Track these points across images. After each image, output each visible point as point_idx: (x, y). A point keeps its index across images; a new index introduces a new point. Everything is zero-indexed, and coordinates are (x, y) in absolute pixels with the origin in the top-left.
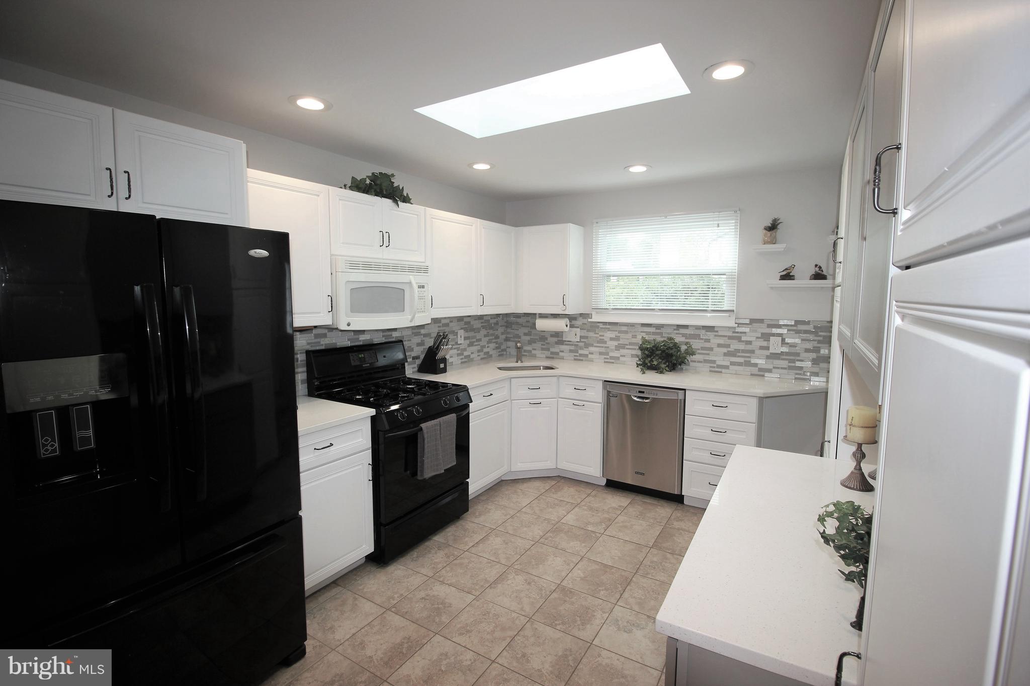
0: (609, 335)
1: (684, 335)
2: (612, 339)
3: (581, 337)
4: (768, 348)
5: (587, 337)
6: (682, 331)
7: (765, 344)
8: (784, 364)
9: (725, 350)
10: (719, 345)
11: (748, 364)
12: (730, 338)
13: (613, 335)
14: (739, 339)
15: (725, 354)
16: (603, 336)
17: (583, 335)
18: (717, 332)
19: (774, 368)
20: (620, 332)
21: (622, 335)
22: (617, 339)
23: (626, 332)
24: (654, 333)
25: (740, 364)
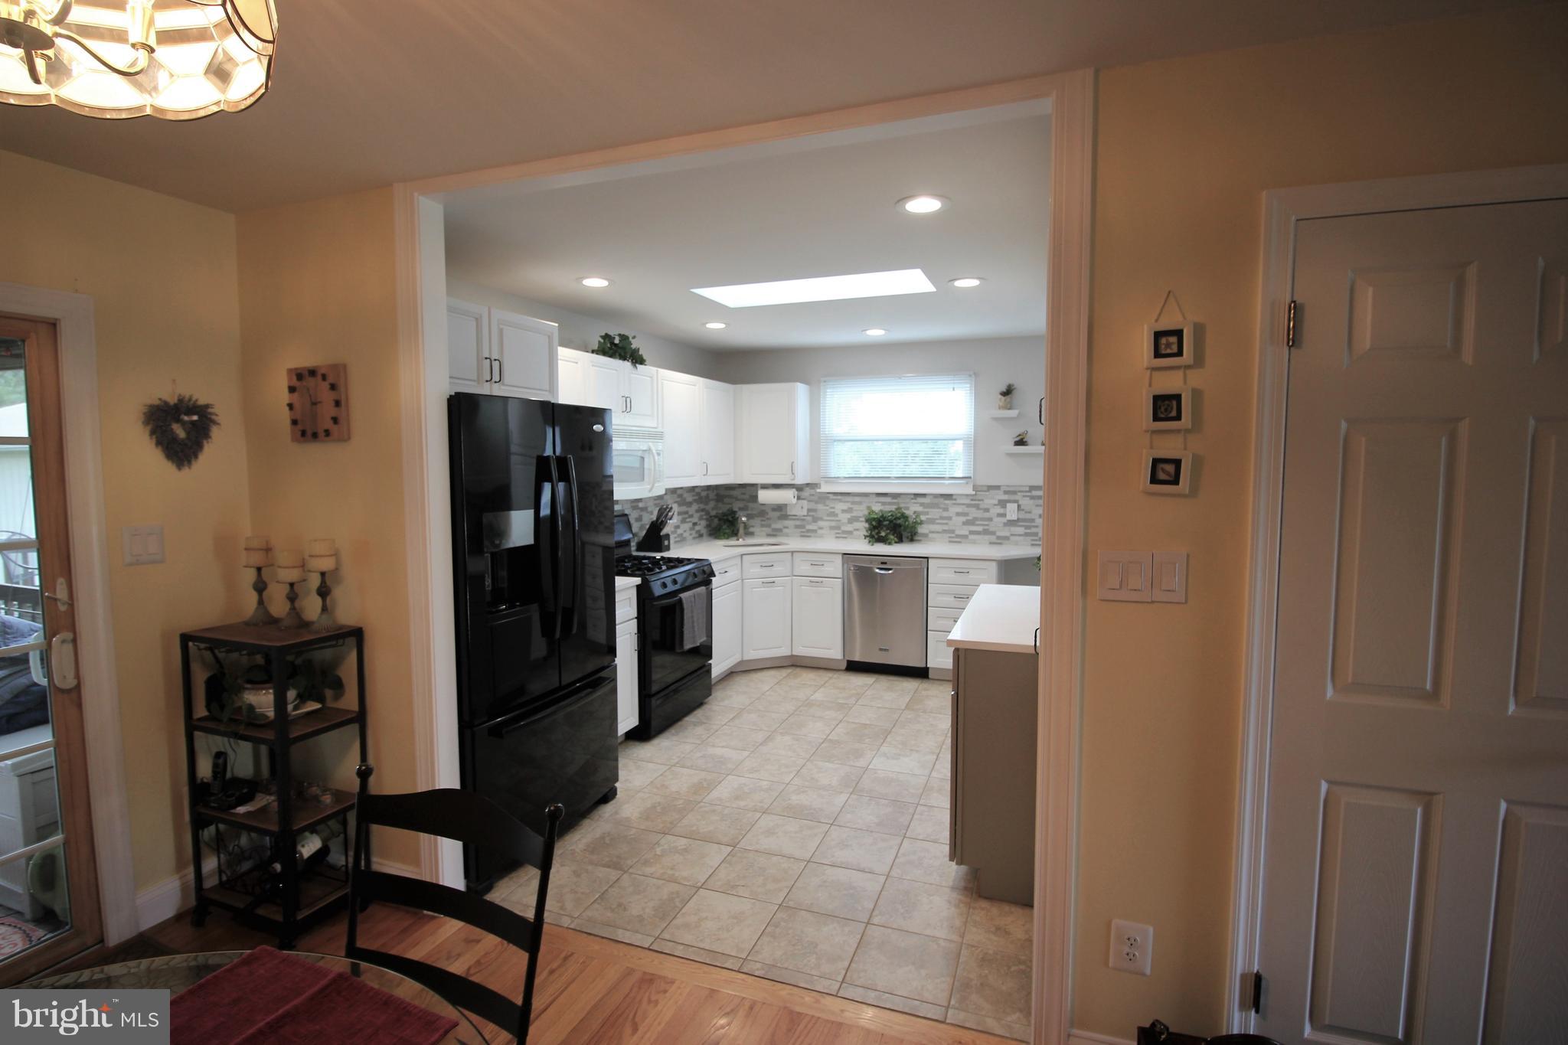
0: (840, 506)
1: (922, 504)
2: (844, 511)
3: (809, 510)
4: (1004, 515)
5: (815, 510)
6: (921, 500)
7: (1001, 511)
8: (1021, 530)
9: (964, 519)
10: (958, 514)
11: (986, 532)
12: (968, 506)
13: (845, 506)
14: (977, 507)
15: (964, 523)
16: (833, 508)
17: (810, 507)
18: (955, 500)
19: (1012, 535)
20: (853, 503)
21: (856, 507)
22: (850, 510)
23: (860, 503)
24: (890, 504)
25: (978, 533)
